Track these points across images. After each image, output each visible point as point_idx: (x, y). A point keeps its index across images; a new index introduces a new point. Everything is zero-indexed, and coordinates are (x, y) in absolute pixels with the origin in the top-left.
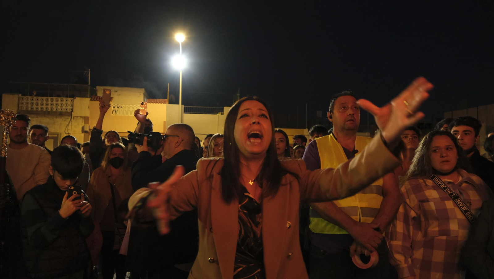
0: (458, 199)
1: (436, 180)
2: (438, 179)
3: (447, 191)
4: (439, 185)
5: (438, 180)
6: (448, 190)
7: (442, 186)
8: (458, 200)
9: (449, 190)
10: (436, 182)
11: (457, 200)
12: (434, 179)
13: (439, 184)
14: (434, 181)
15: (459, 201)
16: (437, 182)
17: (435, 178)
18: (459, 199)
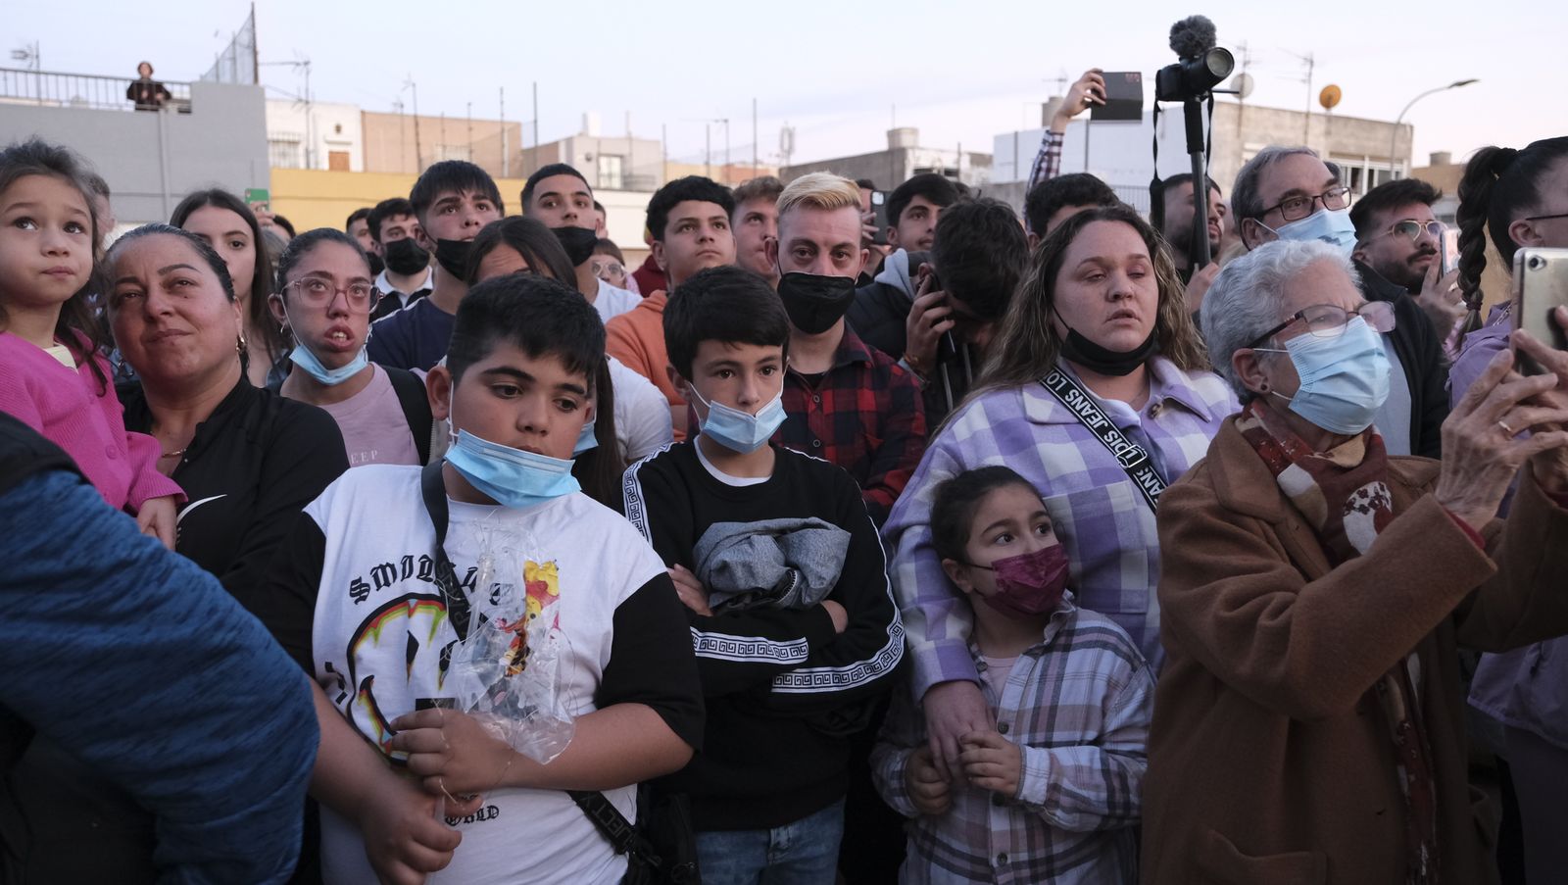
0: (1147, 470)
1: (1075, 398)
2: (1080, 394)
3: (1111, 439)
4: (1085, 417)
5: (1081, 398)
6: (1113, 435)
7: (1095, 420)
8: (1145, 473)
9: (1116, 437)
10: (1074, 407)
11: (1141, 473)
12: (1067, 397)
13: (1084, 413)
14: (1069, 403)
15: (1149, 475)
16: (1078, 408)
17: (1071, 393)
18: (1150, 470)
